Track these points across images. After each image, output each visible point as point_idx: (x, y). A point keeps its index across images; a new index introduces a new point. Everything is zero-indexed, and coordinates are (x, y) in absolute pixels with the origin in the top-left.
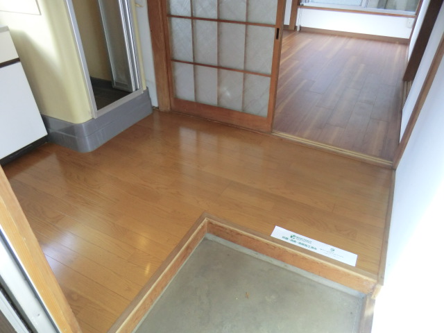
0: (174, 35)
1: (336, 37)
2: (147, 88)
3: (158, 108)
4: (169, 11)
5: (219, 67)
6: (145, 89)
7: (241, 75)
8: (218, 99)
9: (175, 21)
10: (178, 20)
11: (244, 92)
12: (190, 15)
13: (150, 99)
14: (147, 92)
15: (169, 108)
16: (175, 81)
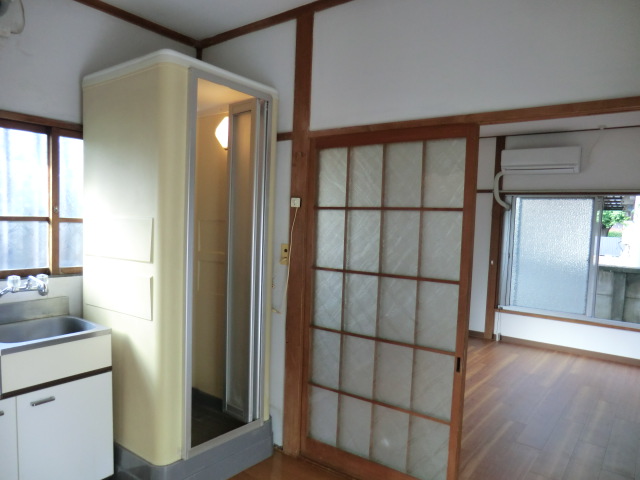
0: (316, 351)
1: (554, 354)
2: (270, 417)
3: (281, 448)
4: (313, 321)
5: (374, 402)
6: (266, 418)
7: (405, 417)
8: (371, 448)
9: (319, 334)
10: (324, 333)
11: (409, 442)
12: (339, 329)
13: (271, 434)
14: (269, 423)
15: (297, 452)
16: (310, 413)
